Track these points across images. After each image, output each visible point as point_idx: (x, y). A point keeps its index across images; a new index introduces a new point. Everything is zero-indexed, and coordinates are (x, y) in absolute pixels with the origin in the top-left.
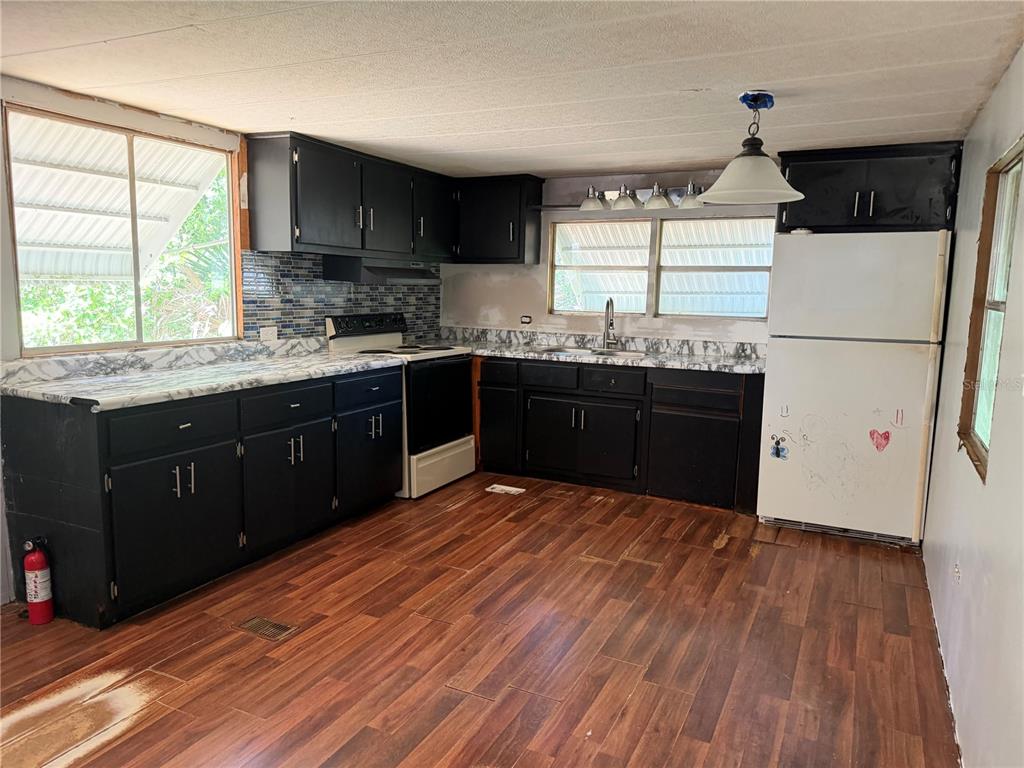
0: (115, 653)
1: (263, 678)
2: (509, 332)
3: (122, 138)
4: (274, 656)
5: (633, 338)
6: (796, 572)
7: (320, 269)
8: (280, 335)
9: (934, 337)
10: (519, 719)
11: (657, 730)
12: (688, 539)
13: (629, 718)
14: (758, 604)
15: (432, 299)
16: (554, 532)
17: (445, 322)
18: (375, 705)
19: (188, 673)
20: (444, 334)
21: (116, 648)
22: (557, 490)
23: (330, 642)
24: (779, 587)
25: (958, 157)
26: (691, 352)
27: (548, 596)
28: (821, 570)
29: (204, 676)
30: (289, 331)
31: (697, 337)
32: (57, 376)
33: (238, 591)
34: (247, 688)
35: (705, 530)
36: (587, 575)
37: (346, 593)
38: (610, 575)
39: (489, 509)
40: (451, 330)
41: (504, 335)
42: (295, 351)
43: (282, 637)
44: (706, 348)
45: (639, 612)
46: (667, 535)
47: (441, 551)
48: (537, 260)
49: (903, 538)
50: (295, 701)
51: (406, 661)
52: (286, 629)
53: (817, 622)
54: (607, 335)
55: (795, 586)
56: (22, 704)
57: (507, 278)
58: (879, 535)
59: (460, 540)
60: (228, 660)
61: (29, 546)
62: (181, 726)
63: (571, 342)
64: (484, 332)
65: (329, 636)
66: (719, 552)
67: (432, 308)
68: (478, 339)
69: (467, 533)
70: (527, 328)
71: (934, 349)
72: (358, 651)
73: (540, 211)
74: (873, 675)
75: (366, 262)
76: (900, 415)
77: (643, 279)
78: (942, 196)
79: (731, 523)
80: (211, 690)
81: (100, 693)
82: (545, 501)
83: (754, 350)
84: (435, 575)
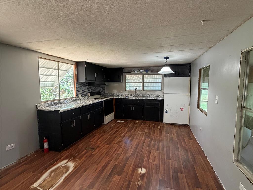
0: (65, 156)
1: (93, 158)
2: (118, 94)
3: (57, 63)
4: (94, 154)
5: (140, 94)
6: (172, 131)
7: (87, 84)
8: (82, 96)
9: (189, 93)
10: (140, 160)
11: (162, 159)
12: (154, 127)
13: (157, 157)
14: (169, 137)
15: (104, 89)
16: (132, 128)
17: (106, 92)
18: (115, 160)
19: (80, 158)
20: (106, 95)
21: (64, 155)
22: (130, 121)
23: (102, 150)
24: (171, 134)
25: (190, 66)
26: (150, 97)
27: (136, 139)
28: (176, 131)
29: (83, 159)
30: (83, 95)
31: (151, 94)
32: (47, 106)
33: (82, 143)
34: (92, 160)
35: (156, 126)
36: (141, 135)
37: (102, 141)
38: (144, 135)
39: (119, 125)
40: (107, 94)
41: (117, 94)
42: (84, 99)
43: (94, 150)
44: (152, 96)
45: (151, 140)
46: (151, 127)
47: (114, 133)
48: (123, 82)
49: (186, 125)
50: (101, 161)
51: (117, 152)
52: (94, 149)
53: (178, 139)
54: (136, 94)
55: (173, 133)
56: (51, 168)
57: (117, 85)
58: (182, 124)
59: (117, 131)
60: (85, 155)
61: (45, 138)
62: (83, 168)
63: (129, 95)
64: (114, 94)
65: (102, 149)
66: (159, 129)
67: (104, 90)
68: (112, 95)
69: (118, 129)
70: (121, 93)
71: (189, 95)
72: (108, 151)
73: (123, 73)
74: (190, 147)
75: (96, 83)
76: (185, 105)
77: (141, 84)
78: (188, 72)
79: (159, 124)
80: (85, 161)
81: (65, 164)
82: (128, 123)
83: (160, 96)
84: (115, 137)
